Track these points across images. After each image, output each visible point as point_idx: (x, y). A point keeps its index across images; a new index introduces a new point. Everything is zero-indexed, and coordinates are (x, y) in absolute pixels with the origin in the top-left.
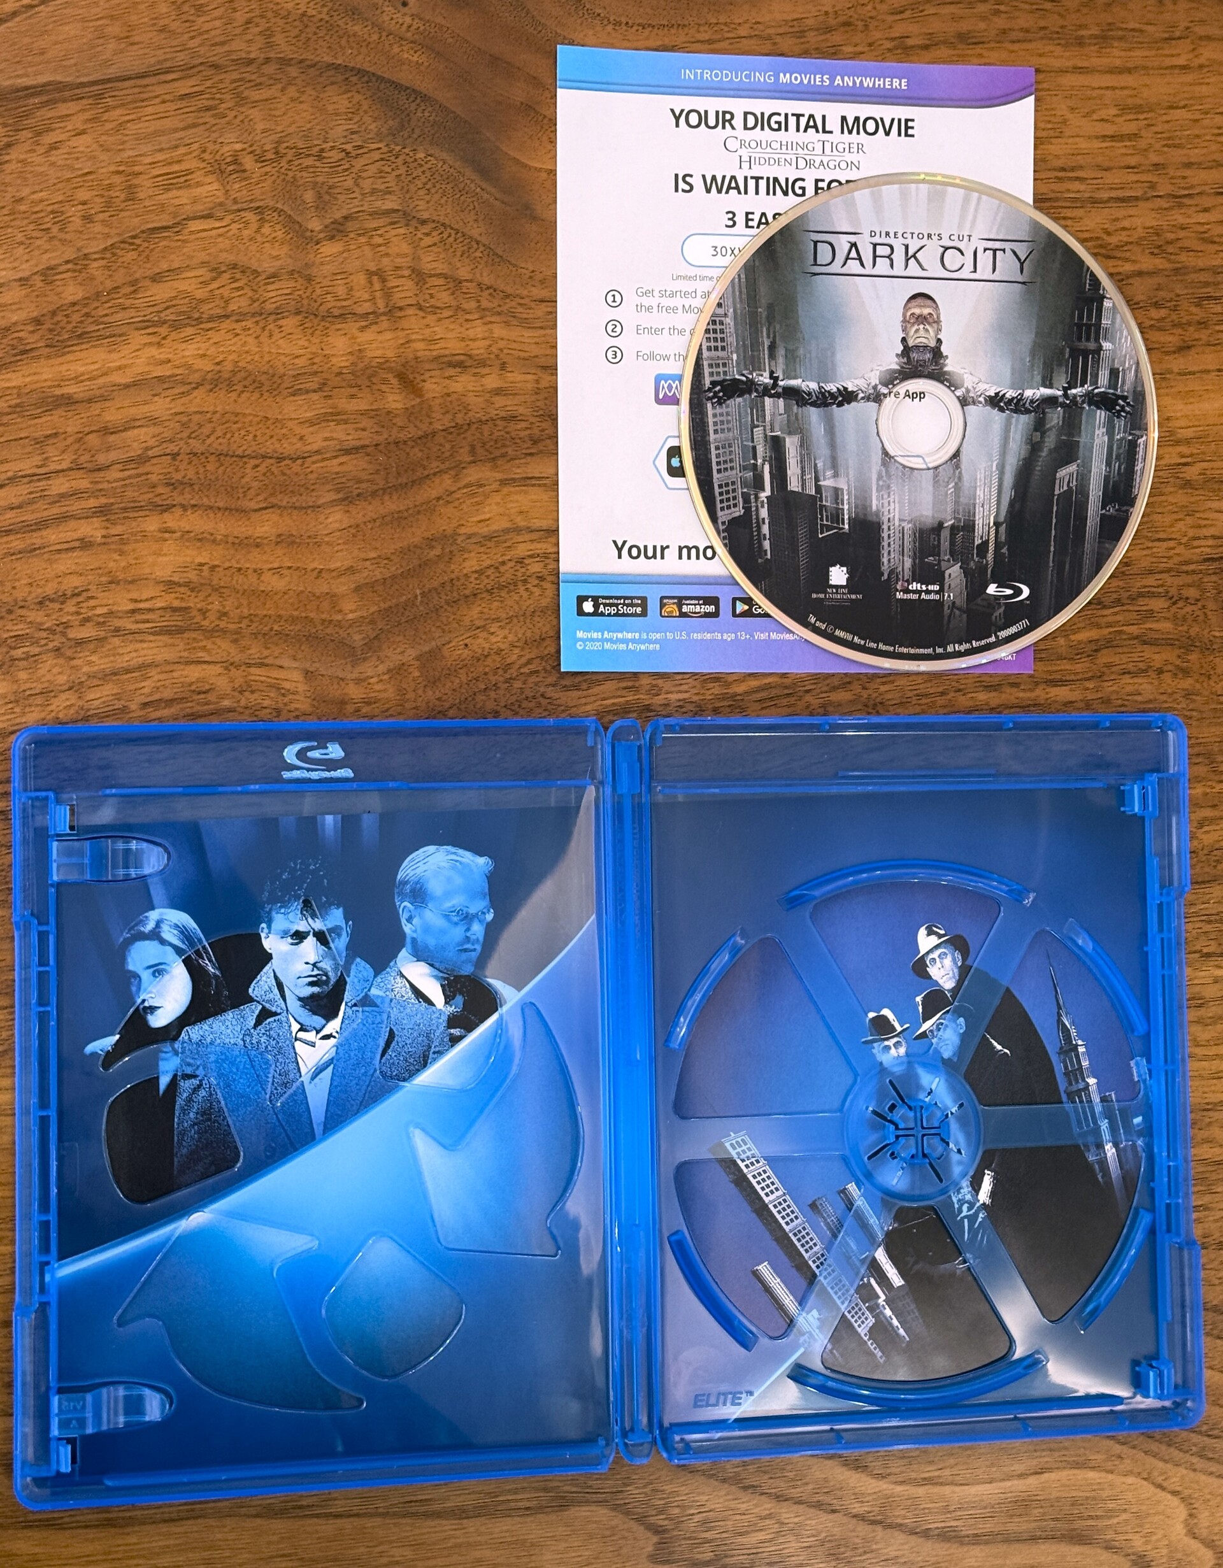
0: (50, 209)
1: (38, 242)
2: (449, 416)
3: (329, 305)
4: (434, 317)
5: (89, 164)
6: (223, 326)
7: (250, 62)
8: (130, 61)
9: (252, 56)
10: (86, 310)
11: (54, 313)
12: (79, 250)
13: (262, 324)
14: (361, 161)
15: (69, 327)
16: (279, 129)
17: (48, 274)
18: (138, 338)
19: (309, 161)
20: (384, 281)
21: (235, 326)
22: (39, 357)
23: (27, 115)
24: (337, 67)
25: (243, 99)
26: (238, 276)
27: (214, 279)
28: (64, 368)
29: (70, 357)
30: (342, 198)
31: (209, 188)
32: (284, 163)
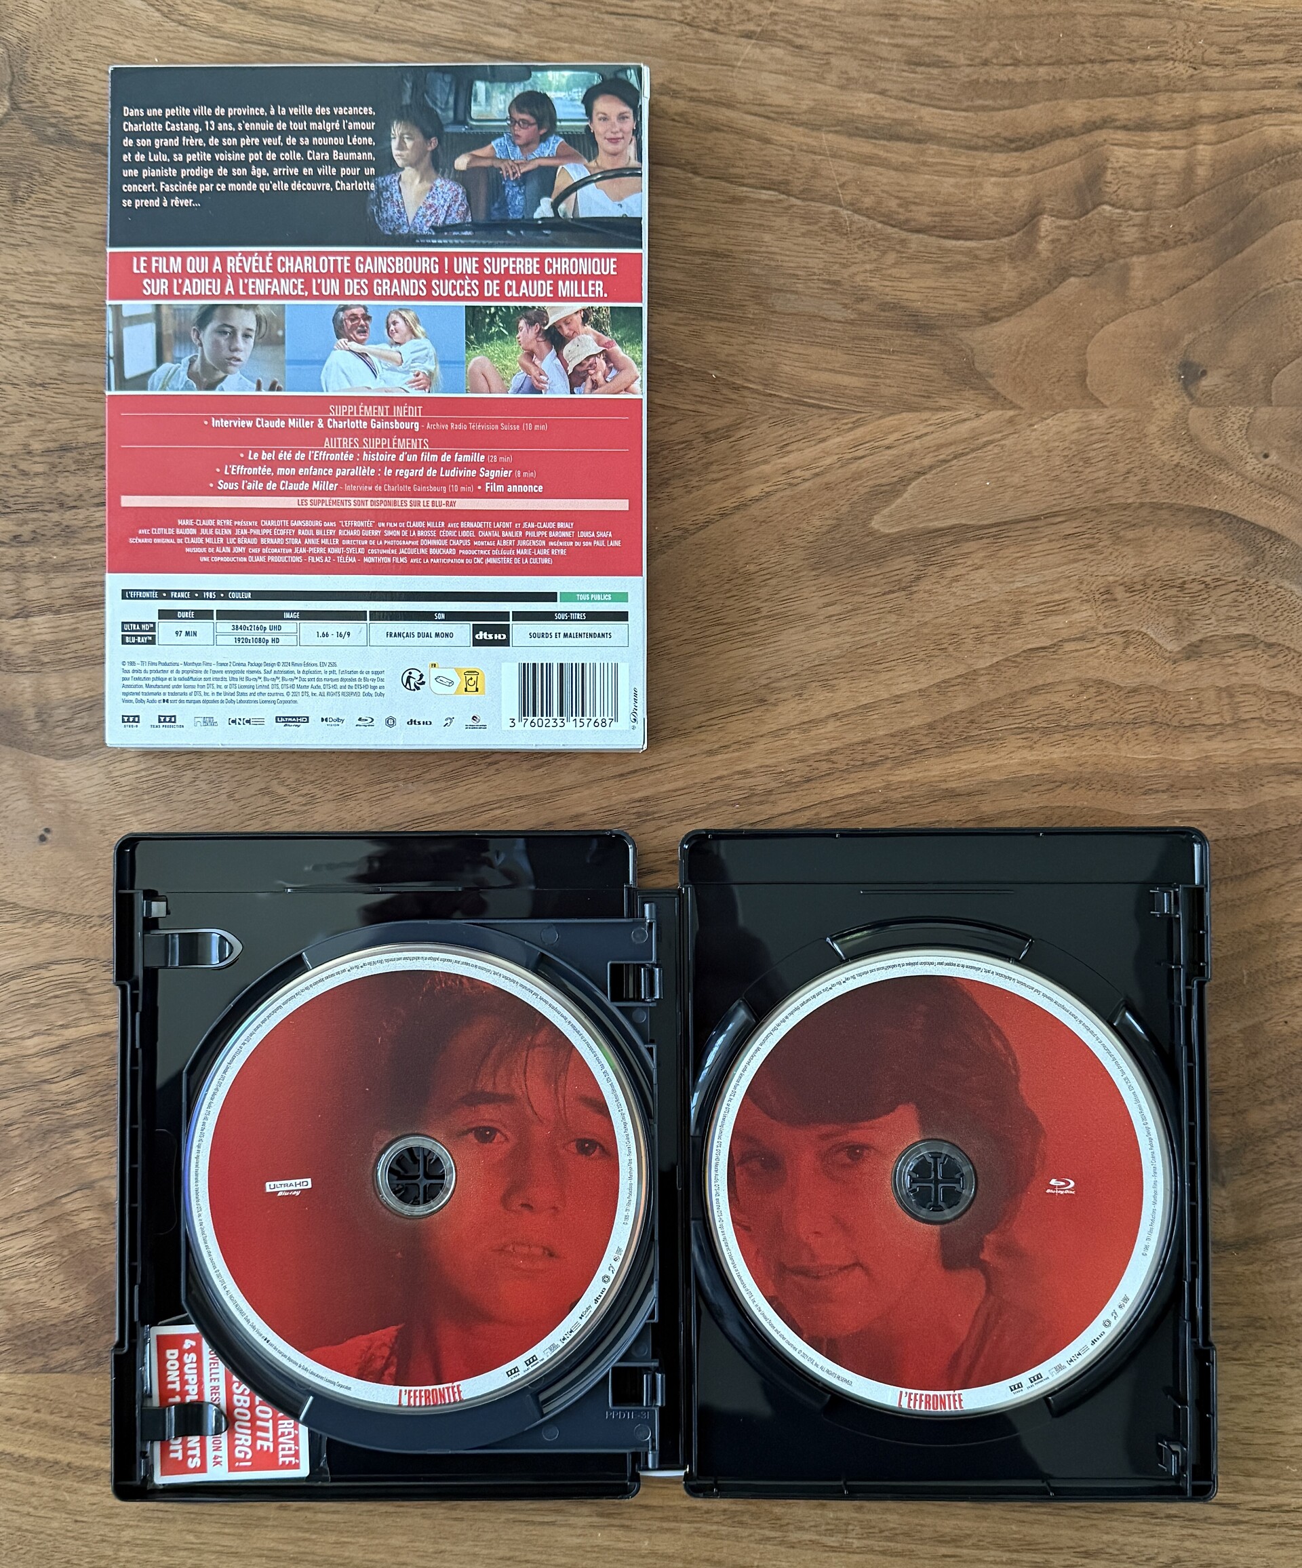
0: (948, 631)
1: (936, 660)
2: (1283, 817)
3: (1182, 717)
4: (1275, 730)
5: (984, 593)
6: (1086, 733)
7: (1127, 507)
8: (1025, 507)
9: (1130, 501)
10: (971, 718)
11: (945, 719)
12: (970, 666)
13: (1121, 731)
14: (1220, 591)
15: (956, 732)
16: (1148, 563)
17: (943, 687)
18: (1014, 741)
19: (1173, 592)
20: (1231, 696)
21: (1099, 733)
22: (929, 756)
23: (936, 552)
24: (1203, 510)
25: (1118, 538)
26: (1103, 690)
27: (1082, 693)
28: (949, 766)
29: (955, 757)
30: (1199, 624)
31: (1084, 614)
32: (1150, 593)
